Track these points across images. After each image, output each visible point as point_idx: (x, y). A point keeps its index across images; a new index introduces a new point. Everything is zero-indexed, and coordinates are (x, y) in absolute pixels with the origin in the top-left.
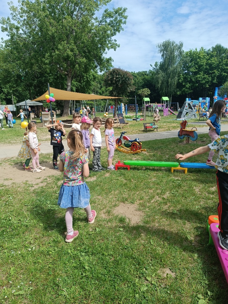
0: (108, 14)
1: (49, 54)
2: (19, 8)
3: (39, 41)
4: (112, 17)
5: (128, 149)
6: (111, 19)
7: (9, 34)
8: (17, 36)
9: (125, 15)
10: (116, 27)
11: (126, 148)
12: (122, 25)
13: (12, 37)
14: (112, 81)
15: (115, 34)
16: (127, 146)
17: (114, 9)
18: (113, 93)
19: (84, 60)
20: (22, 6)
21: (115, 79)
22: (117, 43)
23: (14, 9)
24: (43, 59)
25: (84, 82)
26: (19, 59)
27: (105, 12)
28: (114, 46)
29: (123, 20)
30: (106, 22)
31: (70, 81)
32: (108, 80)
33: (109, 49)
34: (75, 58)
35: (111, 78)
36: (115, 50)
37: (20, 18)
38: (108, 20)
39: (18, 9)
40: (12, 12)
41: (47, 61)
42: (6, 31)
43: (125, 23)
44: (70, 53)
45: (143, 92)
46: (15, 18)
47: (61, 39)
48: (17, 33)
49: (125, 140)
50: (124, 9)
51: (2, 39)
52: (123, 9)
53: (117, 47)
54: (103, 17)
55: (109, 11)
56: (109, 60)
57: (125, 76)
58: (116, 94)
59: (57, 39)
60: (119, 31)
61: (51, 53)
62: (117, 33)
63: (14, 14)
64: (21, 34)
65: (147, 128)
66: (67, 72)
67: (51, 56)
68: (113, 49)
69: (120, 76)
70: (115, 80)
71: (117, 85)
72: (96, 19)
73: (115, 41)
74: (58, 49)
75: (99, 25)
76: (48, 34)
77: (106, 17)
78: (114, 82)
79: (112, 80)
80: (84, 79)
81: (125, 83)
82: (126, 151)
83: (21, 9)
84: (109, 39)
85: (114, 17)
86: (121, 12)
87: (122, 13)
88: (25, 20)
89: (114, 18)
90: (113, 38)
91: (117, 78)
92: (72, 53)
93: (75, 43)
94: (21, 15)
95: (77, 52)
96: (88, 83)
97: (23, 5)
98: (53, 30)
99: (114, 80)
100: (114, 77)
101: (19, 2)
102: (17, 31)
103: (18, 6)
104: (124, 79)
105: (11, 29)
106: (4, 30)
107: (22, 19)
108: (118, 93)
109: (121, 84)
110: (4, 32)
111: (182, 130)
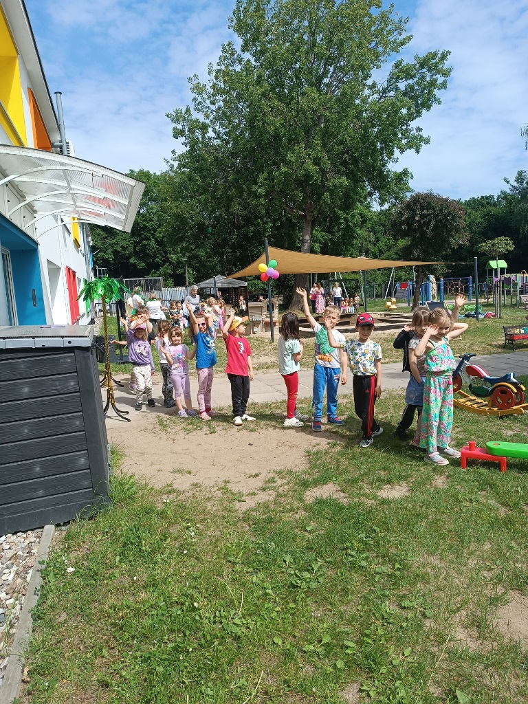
0: (402, 72)
2: (209, 85)
3: (247, 149)
4: (412, 77)
5: (480, 401)
6: (410, 82)
7: (186, 141)
8: (202, 143)
9: (445, 68)
10: (422, 99)
12: (436, 91)
13: (192, 147)
14: (410, 225)
15: (419, 114)
16: (478, 392)
17: (417, 58)
18: (411, 253)
19: (344, 181)
20: (215, 81)
21: (417, 218)
22: (424, 134)
23: (199, 89)
26: (205, 191)
27: (396, 68)
28: (416, 143)
29: (440, 79)
30: (397, 89)
31: (309, 229)
32: (402, 223)
33: (402, 151)
34: (322, 178)
35: (408, 219)
36: (418, 152)
37: (211, 106)
39: (208, 87)
40: (195, 95)
41: (261, 191)
42: (182, 136)
43: (444, 85)
44: (312, 168)
45: (493, 246)
46: (200, 107)
47: (291, 141)
48: (204, 137)
49: (472, 377)
50: (443, 54)
51: (173, 152)
52: (439, 55)
53: (423, 144)
54: (389, 81)
55: (404, 63)
56: (403, 176)
57: (445, 212)
58: (418, 255)
61: (270, 173)
62: (424, 111)
63: (199, 100)
64: (210, 138)
65: (513, 340)
66: (303, 210)
68: (413, 151)
69: (430, 212)
70: (419, 221)
71: (424, 233)
72: (374, 85)
73: (419, 129)
74: (286, 164)
75: (380, 99)
76: (266, 132)
77: (398, 78)
78: (415, 225)
79: (409, 222)
80: (341, 224)
81: (445, 226)
82: (475, 406)
83: (214, 86)
84: (404, 128)
85: (418, 76)
86: (434, 61)
87: (436, 65)
88: (219, 108)
89: (416, 79)
90: (413, 124)
91: (422, 216)
92: (317, 168)
93: (324, 145)
94: (212, 99)
95: (328, 165)
96: (349, 233)
97: (216, 78)
98: (276, 121)
99: (416, 221)
100: (416, 215)
101: (210, 73)
102: (203, 135)
103: (206, 80)
104: (441, 217)
105: (191, 130)
106: (177, 134)
107: (213, 107)
108: (425, 251)
109: (433, 230)
110: (177, 138)
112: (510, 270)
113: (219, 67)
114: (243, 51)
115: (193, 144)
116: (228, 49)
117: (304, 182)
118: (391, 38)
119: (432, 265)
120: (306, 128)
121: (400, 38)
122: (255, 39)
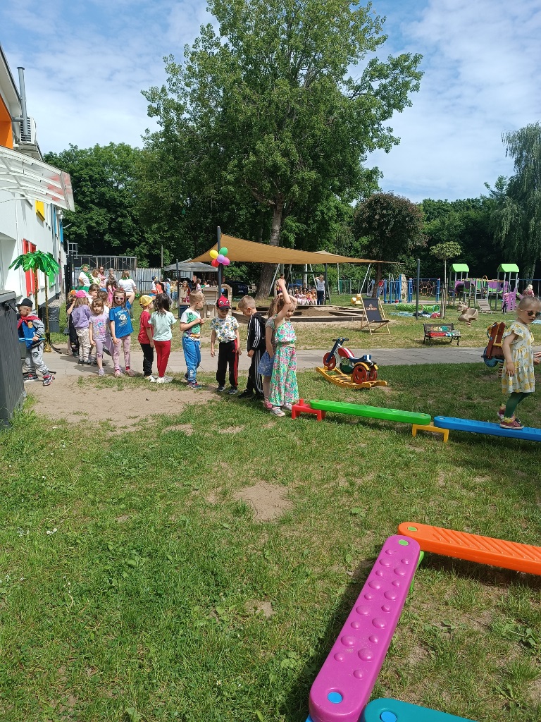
0: (376, 71)
1: (236, 162)
2: (185, 67)
3: (218, 136)
4: (386, 77)
5: (347, 377)
6: (384, 81)
7: (162, 121)
8: (177, 123)
9: (417, 71)
10: (395, 100)
11: (345, 375)
12: (409, 93)
13: (167, 127)
14: (370, 223)
15: (390, 114)
16: (345, 369)
17: (390, 58)
18: (371, 251)
19: (313, 175)
20: (190, 63)
21: (377, 217)
22: (395, 134)
23: (174, 70)
24: (224, 173)
25: (315, 221)
26: (177, 172)
27: (370, 66)
28: (387, 143)
30: (371, 88)
31: (280, 220)
32: (363, 221)
33: (371, 149)
34: (291, 170)
35: (368, 217)
36: (387, 152)
37: (186, 88)
38: (376, 85)
39: (183, 68)
40: (169, 75)
42: (157, 115)
43: (416, 88)
44: (279, 159)
45: (442, 249)
46: (174, 88)
47: (264, 129)
48: (179, 118)
49: (343, 357)
50: (416, 57)
51: (147, 131)
52: (412, 58)
53: (393, 144)
54: (363, 79)
55: (379, 63)
56: (372, 175)
57: (404, 213)
58: (377, 253)
59: (255, 130)
60: (400, 109)
61: (240, 161)
62: (395, 111)
63: (174, 80)
64: (186, 120)
65: (430, 337)
66: (274, 200)
67: (240, 166)
68: (383, 150)
69: (390, 212)
70: (379, 220)
71: (383, 232)
72: (350, 81)
73: (390, 130)
74: (256, 153)
75: (354, 95)
76: (237, 120)
77: (371, 77)
78: (375, 224)
79: (370, 220)
80: (317, 216)
81: (403, 227)
83: (189, 68)
84: (376, 126)
85: (391, 76)
86: (407, 63)
87: (409, 68)
88: (194, 91)
89: (388, 80)
90: (385, 124)
91: (382, 216)
92: (285, 160)
93: (294, 136)
94: (187, 81)
95: (298, 158)
96: (324, 225)
97: (192, 60)
98: (248, 109)
99: (376, 220)
100: (376, 214)
101: (186, 54)
102: (178, 115)
103: (183, 62)
104: (399, 218)
105: (167, 111)
106: (153, 112)
107: (189, 89)
108: (384, 250)
109: (392, 230)
110: (151, 117)
111: (493, 346)
112: (472, 274)
113: (195, 50)
114: (222, 34)
115: (168, 125)
116: (207, 32)
117: (273, 171)
118: (367, 36)
119: (390, 264)
120: (280, 119)
121: (377, 37)
122: (233, 25)
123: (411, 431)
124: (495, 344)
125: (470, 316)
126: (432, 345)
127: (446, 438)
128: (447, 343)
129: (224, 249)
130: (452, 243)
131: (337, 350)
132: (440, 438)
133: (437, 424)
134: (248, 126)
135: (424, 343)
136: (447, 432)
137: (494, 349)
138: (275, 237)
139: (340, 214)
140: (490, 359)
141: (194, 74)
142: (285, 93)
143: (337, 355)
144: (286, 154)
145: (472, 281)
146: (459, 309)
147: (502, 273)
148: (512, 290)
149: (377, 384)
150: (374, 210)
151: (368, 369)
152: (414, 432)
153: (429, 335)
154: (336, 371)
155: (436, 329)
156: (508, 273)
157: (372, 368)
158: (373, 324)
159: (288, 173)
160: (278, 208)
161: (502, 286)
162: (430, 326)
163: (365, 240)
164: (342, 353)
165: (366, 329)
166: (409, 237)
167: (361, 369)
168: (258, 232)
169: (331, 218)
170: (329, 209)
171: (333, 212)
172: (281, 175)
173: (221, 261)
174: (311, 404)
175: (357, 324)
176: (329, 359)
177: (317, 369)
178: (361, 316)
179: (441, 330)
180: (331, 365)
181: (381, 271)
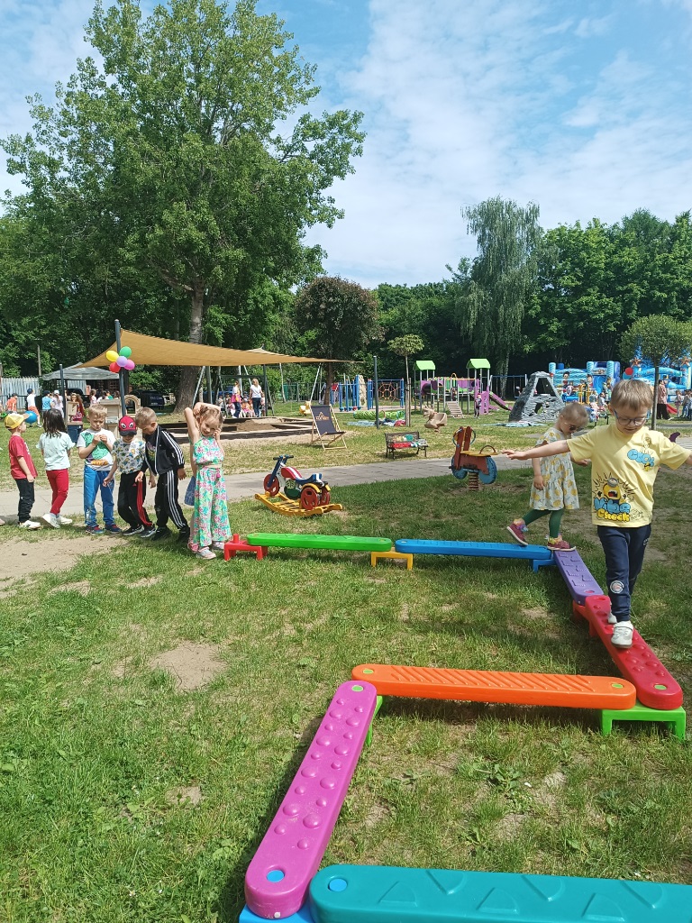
0: (310, 129)
1: (136, 236)
2: (57, 111)
3: (110, 202)
4: (322, 137)
5: (294, 504)
6: (320, 142)
7: (28, 180)
8: (51, 184)
9: (358, 131)
10: (335, 166)
11: (290, 501)
12: (350, 158)
13: (37, 188)
14: (315, 313)
15: (330, 181)
16: (291, 494)
17: (326, 115)
18: (319, 348)
19: (240, 253)
20: (66, 107)
21: (322, 306)
22: (337, 206)
23: (42, 114)
24: (121, 250)
25: (247, 312)
26: (54, 249)
27: (302, 123)
28: (329, 216)
29: (355, 145)
30: (304, 150)
31: (200, 310)
32: (306, 310)
33: (310, 223)
34: (211, 247)
35: (312, 306)
36: (330, 226)
37: (61, 138)
38: (310, 145)
39: (55, 112)
40: (36, 121)
41: (130, 256)
42: (21, 172)
43: (359, 152)
44: (196, 234)
45: (402, 344)
46: (44, 137)
47: (172, 196)
48: (53, 177)
49: (288, 479)
50: (355, 115)
51: (8, 192)
52: (351, 116)
53: (335, 217)
54: (295, 137)
55: (312, 119)
56: (313, 254)
57: (355, 300)
58: (326, 350)
59: (159, 195)
60: (342, 176)
61: (142, 235)
62: (336, 179)
63: (44, 127)
64: (63, 180)
65: (393, 449)
66: (192, 284)
67: (143, 241)
68: (324, 224)
69: (338, 300)
70: (325, 309)
71: (331, 325)
72: (278, 140)
73: (332, 201)
74: (163, 225)
75: (285, 157)
77: (304, 136)
78: (321, 314)
79: (314, 309)
80: (249, 305)
81: (355, 317)
82: (289, 508)
83: (65, 113)
84: (314, 195)
85: (328, 136)
86: (345, 122)
87: (348, 127)
88: (73, 142)
89: (326, 140)
90: (324, 193)
91: (329, 305)
92: (203, 235)
93: (212, 205)
94: (62, 129)
95: (218, 234)
96: (259, 316)
97: (67, 102)
98: (148, 169)
99: (321, 310)
100: (321, 302)
101: (58, 94)
102: (52, 173)
103: (56, 105)
104: (350, 307)
105: (35, 166)
106: (14, 168)
107: (63, 140)
108: (335, 347)
109: (342, 322)
110: (13, 174)
111: (461, 454)
112: (439, 372)
113: (70, 90)
114: (108, 72)
115: (38, 186)
116: (87, 67)
117: (188, 248)
118: (296, 87)
119: (343, 363)
120: (192, 183)
121: (307, 88)
122: (121, 61)
123: (370, 560)
124: (462, 452)
125: (438, 422)
126: (396, 458)
127: (410, 564)
128: (413, 455)
129: (126, 349)
130: (411, 336)
131: (279, 471)
132: (404, 565)
133: (398, 549)
134: (149, 190)
135: (386, 456)
136: (410, 557)
137: (462, 457)
138: (196, 331)
139: (278, 303)
140: (459, 469)
141: (71, 121)
142: (195, 151)
143: (280, 477)
144: (203, 227)
145: (439, 380)
146: (425, 413)
147: (473, 370)
148: (485, 389)
149: (331, 508)
150: (319, 297)
151: (318, 491)
152: (374, 562)
153: (391, 446)
154: (280, 497)
155: (399, 439)
156: (478, 370)
157: (324, 489)
158: (326, 437)
159: (208, 250)
160: (198, 295)
161: (473, 384)
162: (393, 435)
163: (312, 334)
164: (286, 473)
165: (317, 443)
166: (364, 329)
167: (310, 492)
168: (174, 327)
169: (267, 308)
170: (264, 296)
171: (269, 300)
172: (198, 254)
173: (122, 364)
174: (248, 539)
175: (306, 438)
176: (270, 483)
177: (257, 497)
178: (310, 427)
179: (405, 439)
180: (274, 489)
181: (333, 373)
